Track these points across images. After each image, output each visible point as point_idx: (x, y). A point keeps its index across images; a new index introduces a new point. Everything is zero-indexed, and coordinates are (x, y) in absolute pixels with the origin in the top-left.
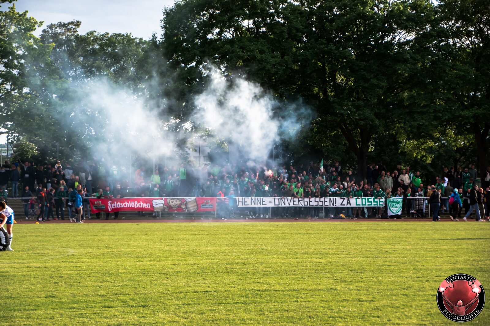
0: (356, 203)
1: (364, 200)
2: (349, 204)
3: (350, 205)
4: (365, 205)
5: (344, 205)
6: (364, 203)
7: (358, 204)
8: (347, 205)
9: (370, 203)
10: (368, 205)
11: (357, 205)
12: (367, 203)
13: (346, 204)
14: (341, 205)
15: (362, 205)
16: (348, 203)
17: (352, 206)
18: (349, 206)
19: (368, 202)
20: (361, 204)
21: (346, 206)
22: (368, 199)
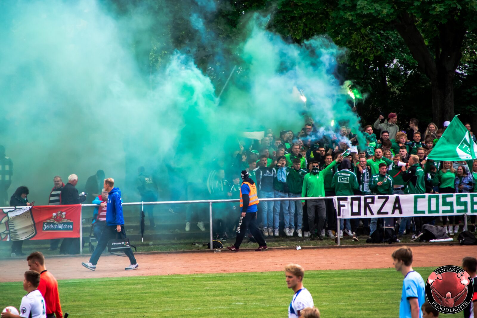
0: (416, 207)
1: (434, 201)
2: (397, 211)
3: (401, 212)
4: (437, 211)
5: (387, 213)
6: (434, 208)
7: (419, 209)
8: (393, 213)
9: (448, 208)
10: (444, 212)
11: (416, 212)
12: (442, 208)
13: (390, 211)
14: (379, 212)
15: (430, 211)
16: (394, 208)
17: (404, 215)
18: (397, 214)
19: (445, 203)
20: (426, 209)
21: (390, 215)
22: (444, 198)
